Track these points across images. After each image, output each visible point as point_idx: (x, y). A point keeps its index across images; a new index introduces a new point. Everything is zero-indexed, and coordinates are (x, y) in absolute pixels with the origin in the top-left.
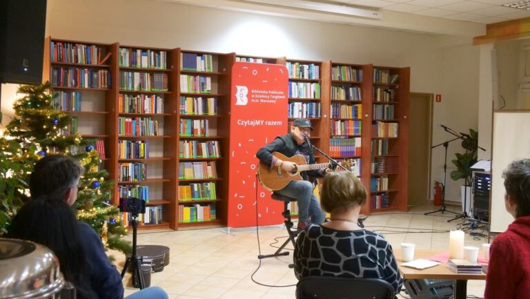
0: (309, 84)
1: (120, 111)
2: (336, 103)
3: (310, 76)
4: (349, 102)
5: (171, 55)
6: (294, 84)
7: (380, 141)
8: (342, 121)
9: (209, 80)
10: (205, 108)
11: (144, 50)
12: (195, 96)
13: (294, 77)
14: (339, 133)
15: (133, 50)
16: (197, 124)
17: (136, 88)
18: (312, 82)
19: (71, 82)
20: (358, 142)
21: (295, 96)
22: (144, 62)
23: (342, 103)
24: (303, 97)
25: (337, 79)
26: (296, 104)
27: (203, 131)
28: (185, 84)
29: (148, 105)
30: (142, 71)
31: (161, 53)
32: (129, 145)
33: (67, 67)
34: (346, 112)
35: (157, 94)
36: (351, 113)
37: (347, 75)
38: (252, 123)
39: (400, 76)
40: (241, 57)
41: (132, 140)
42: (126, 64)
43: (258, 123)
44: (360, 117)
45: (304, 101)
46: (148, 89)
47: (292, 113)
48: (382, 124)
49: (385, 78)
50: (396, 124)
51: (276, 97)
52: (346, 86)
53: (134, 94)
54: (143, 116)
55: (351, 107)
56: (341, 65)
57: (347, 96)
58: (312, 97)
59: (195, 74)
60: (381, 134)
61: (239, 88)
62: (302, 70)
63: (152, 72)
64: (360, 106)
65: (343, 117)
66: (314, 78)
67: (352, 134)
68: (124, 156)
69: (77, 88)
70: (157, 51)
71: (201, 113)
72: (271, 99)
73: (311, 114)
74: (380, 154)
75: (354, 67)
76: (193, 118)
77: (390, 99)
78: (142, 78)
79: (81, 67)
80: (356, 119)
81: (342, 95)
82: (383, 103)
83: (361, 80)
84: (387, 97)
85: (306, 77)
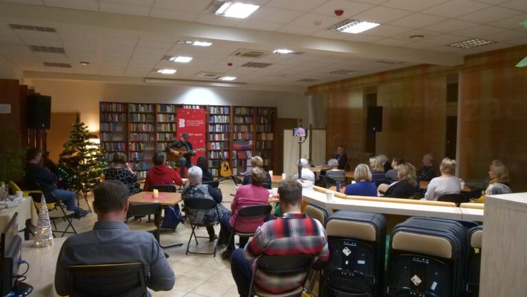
0: (223, 116)
1: (132, 130)
2: (239, 125)
3: (224, 112)
4: (244, 124)
5: (154, 106)
6: (215, 116)
7: (263, 142)
8: (242, 133)
9: (173, 116)
10: (171, 128)
11: (142, 105)
12: (166, 123)
13: (216, 113)
14: (240, 138)
15: (137, 105)
16: (167, 135)
17: (138, 121)
18: (225, 115)
19: (110, 119)
20: (251, 143)
21: (216, 121)
22: (142, 109)
23: (242, 124)
24: (221, 122)
25: (239, 114)
26: (217, 125)
27: (170, 138)
28: (161, 118)
29: (144, 128)
30: (141, 113)
31: (150, 106)
32: (136, 145)
33: (108, 113)
34: (244, 128)
35: (148, 123)
36: (247, 129)
37: (244, 112)
39: (273, 111)
40: (188, 105)
41: (138, 142)
42: (134, 110)
44: (252, 131)
45: (221, 124)
46: (144, 121)
47: (215, 130)
48: (264, 134)
49: (265, 112)
50: (272, 134)
51: (200, 123)
52: (244, 116)
53: (138, 123)
54: (142, 132)
55: (246, 126)
56: (241, 107)
57: (244, 120)
58: (225, 122)
59: (166, 114)
60: (264, 138)
61: (180, 120)
62: (220, 110)
63: (146, 114)
64: (251, 126)
65: (242, 130)
66: (226, 113)
67: (247, 139)
68: (134, 149)
69: (113, 122)
70: (148, 105)
71: (169, 130)
72: (196, 124)
73: (225, 129)
74: (263, 148)
75: (247, 107)
76: (165, 133)
78: (141, 116)
79: (115, 113)
80: (249, 132)
81: (241, 120)
82: (264, 124)
83: (252, 113)
84: (267, 121)
85: (222, 113)
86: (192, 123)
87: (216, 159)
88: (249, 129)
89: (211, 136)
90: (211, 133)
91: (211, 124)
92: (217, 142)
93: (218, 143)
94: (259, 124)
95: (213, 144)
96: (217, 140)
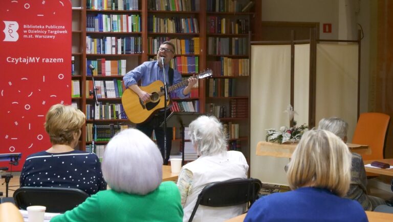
0: (124, 16)
3: (125, 6)
4: (179, 35)
6: (104, 16)
7: (227, 81)
13: (105, 8)
18: (129, 13)
21: (106, 29)
24: (118, 30)
25: (164, 9)
26: (108, 38)
34: (177, 46)
36: (184, 48)
37: (177, 5)
38: (25, 60)
39: (254, 3)
43: (32, 60)
44: (197, 52)
45: (118, 36)
47: (104, 50)
48: (229, 60)
49: (232, 6)
50: (249, 60)
51: (56, 32)
52: (176, 17)
55: (183, 41)
57: (178, 27)
58: (130, 31)
60: (228, 71)
64: (196, 40)
66: (131, 9)
67: (186, 72)
72: (48, 34)
73: (128, 49)
74: (226, 95)
77: (240, 30)
80: (191, 55)
81: (170, 27)
82: (229, 36)
83: (197, 9)
84: (236, 29)
85: (121, 8)
86: (37, 31)
87: (107, 122)
88: (191, 49)
89: (94, 64)
90: (91, 57)
91: (93, 36)
92: (110, 78)
93: (110, 84)
94: (217, 35)
95: (98, 84)
96: (108, 73)
